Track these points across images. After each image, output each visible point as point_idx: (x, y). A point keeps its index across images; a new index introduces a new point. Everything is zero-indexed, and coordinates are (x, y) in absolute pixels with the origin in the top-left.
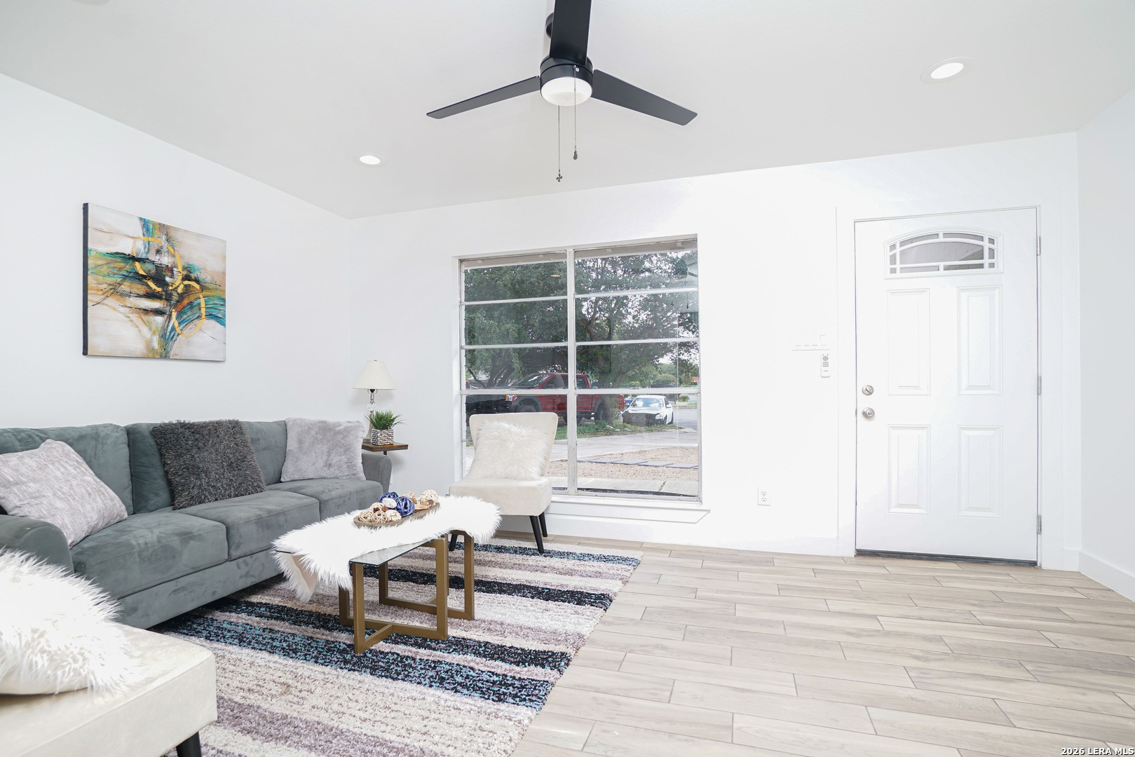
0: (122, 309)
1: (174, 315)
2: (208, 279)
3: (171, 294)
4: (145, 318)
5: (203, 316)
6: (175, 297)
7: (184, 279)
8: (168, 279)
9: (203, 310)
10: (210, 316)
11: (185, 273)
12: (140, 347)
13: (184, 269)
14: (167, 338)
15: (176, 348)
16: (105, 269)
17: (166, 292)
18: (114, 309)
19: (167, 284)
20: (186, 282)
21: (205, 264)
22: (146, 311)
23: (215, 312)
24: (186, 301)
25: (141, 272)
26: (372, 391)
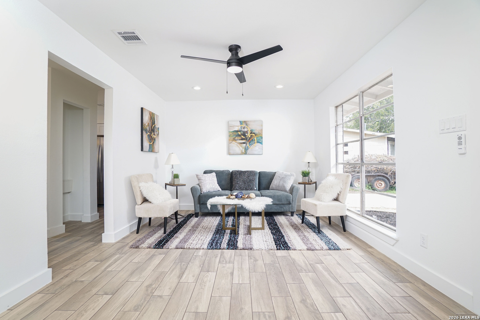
0: (236, 144)
1: (248, 143)
2: (257, 132)
3: (247, 138)
4: (241, 145)
5: (256, 143)
6: (248, 139)
7: (250, 134)
8: (246, 134)
9: (256, 141)
10: (258, 142)
11: (251, 132)
12: (240, 152)
13: (250, 131)
14: (246, 149)
15: (248, 152)
16: (232, 135)
17: (246, 138)
18: (234, 144)
19: (246, 136)
20: (251, 134)
21: (256, 129)
22: (241, 143)
23: (259, 141)
24: (251, 139)
25: (240, 134)
26: (309, 163)
